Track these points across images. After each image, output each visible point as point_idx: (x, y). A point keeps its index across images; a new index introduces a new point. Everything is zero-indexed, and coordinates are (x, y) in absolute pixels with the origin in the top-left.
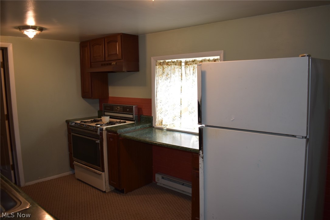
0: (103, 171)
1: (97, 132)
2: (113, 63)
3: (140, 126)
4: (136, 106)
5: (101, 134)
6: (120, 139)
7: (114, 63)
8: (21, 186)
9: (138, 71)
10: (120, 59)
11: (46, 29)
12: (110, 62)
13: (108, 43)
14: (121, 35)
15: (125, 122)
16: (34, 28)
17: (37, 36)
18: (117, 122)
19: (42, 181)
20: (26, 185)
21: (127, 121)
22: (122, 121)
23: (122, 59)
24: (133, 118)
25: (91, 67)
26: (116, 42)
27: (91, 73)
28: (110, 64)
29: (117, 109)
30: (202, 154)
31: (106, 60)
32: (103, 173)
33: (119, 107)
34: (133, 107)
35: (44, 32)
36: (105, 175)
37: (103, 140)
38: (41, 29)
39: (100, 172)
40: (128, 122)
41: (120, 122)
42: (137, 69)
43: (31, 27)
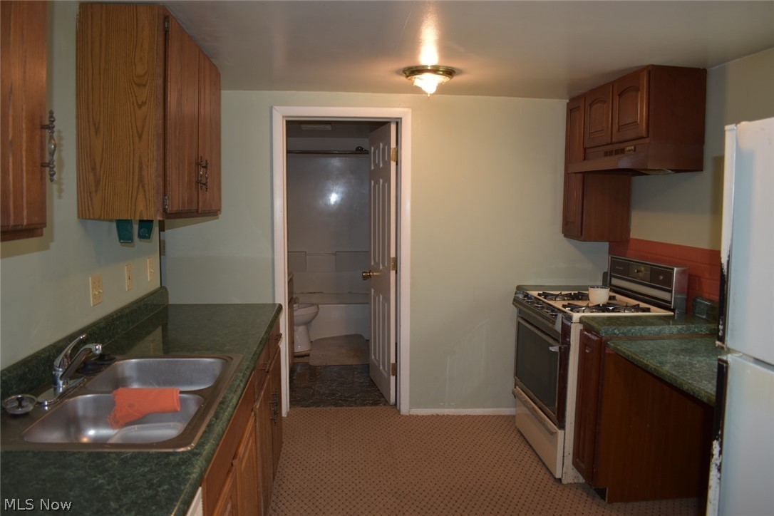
0: (561, 425)
1: (554, 323)
2: (628, 148)
3: (679, 327)
4: (683, 269)
5: (566, 331)
6: (607, 352)
7: (630, 148)
8: (402, 413)
9: (702, 170)
10: (642, 138)
11: (461, 72)
12: (622, 146)
13: (620, 95)
14: (649, 73)
15: (648, 310)
16: (435, 70)
17: (442, 89)
18: (627, 307)
19: (446, 414)
20: (411, 413)
21: (652, 308)
22: (643, 305)
23: (648, 136)
24: (670, 303)
25: (585, 159)
26: (637, 90)
27: (584, 173)
28: (622, 151)
29: (638, 271)
30: (718, 453)
31: (613, 140)
32: (560, 433)
33: (643, 269)
34: (673, 270)
35: (456, 79)
36: (565, 439)
37: (569, 348)
38: (449, 72)
39: (554, 428)
40: (657, 312)
41: (637, 308)
42: (695, 164)
43: (429, 68)
